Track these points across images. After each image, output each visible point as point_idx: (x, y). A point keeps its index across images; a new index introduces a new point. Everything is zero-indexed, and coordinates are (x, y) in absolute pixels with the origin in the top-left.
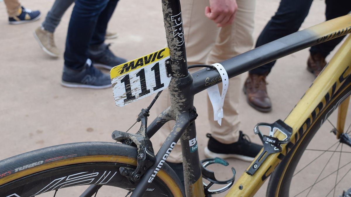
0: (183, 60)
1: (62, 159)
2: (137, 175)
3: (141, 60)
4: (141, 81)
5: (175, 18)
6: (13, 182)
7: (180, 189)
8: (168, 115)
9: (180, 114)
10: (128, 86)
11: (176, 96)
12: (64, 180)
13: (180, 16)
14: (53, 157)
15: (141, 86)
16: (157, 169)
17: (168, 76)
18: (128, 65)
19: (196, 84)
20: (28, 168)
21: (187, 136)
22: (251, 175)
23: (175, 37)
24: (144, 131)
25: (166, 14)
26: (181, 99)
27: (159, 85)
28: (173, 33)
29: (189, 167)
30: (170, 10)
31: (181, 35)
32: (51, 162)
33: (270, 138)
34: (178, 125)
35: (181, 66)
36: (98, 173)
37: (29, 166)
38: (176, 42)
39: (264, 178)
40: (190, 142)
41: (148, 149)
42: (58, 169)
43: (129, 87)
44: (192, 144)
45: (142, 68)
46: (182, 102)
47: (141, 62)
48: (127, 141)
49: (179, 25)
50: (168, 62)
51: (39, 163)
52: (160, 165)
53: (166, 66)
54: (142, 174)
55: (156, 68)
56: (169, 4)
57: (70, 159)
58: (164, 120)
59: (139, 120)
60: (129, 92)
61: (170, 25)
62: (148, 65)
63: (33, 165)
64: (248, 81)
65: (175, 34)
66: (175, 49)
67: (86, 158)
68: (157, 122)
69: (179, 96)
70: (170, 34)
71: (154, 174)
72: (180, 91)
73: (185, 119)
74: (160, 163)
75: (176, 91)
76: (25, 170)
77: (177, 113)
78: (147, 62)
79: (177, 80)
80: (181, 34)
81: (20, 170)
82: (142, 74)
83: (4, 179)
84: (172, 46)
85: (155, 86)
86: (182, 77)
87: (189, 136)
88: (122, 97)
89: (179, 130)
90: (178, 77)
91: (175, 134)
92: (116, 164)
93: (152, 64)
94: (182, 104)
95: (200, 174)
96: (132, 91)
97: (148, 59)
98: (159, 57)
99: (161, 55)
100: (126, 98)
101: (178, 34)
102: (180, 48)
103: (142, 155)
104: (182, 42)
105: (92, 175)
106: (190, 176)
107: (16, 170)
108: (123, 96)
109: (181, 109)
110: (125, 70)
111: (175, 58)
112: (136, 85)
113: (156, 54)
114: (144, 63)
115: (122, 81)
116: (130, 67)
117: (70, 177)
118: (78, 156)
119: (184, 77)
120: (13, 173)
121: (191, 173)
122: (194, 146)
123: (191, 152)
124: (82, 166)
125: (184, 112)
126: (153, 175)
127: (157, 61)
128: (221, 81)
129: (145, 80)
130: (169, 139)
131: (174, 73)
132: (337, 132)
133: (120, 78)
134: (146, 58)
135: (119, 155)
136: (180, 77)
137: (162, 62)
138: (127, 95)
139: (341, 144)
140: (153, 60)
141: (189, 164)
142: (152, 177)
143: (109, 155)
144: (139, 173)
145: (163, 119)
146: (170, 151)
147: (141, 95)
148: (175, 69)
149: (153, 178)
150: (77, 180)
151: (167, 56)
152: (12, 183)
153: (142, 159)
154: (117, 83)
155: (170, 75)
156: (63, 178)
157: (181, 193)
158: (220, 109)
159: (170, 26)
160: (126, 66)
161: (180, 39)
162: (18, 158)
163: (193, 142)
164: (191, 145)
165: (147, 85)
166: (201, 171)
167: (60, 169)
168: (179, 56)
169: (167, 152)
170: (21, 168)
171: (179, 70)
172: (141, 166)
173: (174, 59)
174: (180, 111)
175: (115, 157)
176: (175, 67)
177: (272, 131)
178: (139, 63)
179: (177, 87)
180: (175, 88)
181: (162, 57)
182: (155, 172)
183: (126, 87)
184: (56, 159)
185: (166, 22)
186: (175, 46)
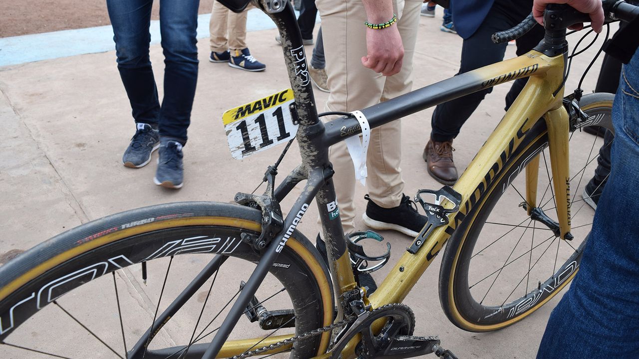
0: (309, 104)
1: (177, 218)
2: (261, 243)
3: (259, 103)
4: (261, 129)
5: (295, 52)
6: (120, 241)
7: (322, 268)
8: (299, 173)
9: (312, 170)
10: (245, 135)
11: (305, 148)
12: (179, 245)
13: (301, 50)
14: (165, 215)
15: (262, 135)
16: (286, 236)
17: (295, 124)
18: (244, 109)
19: (329, 135)
20: (136, 226)
21: (324, 198)
22: (414, 253)
23: (298, 75)
24: (271, 192)
25: (285, 48)
26: (312, 152)
27: (284, 134)
28: (294, 71)
29: (330, 239)
30: (289, 43)
31: (305, 73)
32: (163, 220)
33: (434, 206)
34: (310, 184)
35: (308, 111)
36: (220, 239)
37: (138, 223)
38: (300, 82)
39: (430, 257)
40: (328, 205)
41: (275, 212)
42: (172, 230)
43: (247, 136)
44: (331, 208)
45: (260, 112)
46: (314, 156)
47: (259, 105)
48: (252, 204)
49: (301, 60)
50: (292, 106)
51: (149, 220)
52: (290, 231)
53: (291, 111)
54: (268, 242)
55: (278, 113)
56: (287, 36)
57: (185, 218)
58: (295, 180)
59: (265, 180)
60: (247, 141)
61: (291, 61)
62: (268, 109)
63: (143, 221)
64: (430, 146)
65: (297, 72)
66: (299, 90)
67: (204, 218)
68: (288, 181)
69: (309, 148)
70: (292, 71)
71: (283, 241)
72: (309, 142)
73: (318, 176)
74: (290, 229)
75: (305, 142)
76: (134, 227)
77: (310, 169)
78: (267, 106)
79: (305, 128)
80: (305, 71)
81: (127, 227)
82: (261, 120)
83: (109, 236)
84: (295, 87)
85: (279, 135)
86: (311, 124)
87: (326, 198)
88: (239, 148)
89: (311, 189)
90: (306, 124)
91: (307, 194)
92: (241, 229)
93: (273, 109)
94: (313, 158)
95: (346, 248)
96: (251, 141)
97: (267, 101)
98: (281, 100)
99: (283, 98)
100: (244, 149)
101: (301, 72)
102: (305, 89)
103: (266, 219)
104: (308, 82)
105: (213, 241)
106: (333, 250)
107: (123, 226)
108: (241, 147)
109: (313, 164)
110: (240, 115)
111: (301, 101)
112: (255, 133)
113: (277, 96)
114: (263, 106)
115: (238, 128)
116: (246, 111)
117: (186, 241)
118: (195, 216)
119: (314, 124)
120: (120, 230)
121: (334, 245)
122: (334, 211)
123: (331, 219)
124: (201, 229)
125: (317, 167)
126: (281, 243)
127: (278, 105)
128: (361, 131)
129: (265, 128)
130: (299, 200)
131: (301, 120)
132: (527, 206)
133: (235, 124)
134: (265, 100)
135: (244, 219)
136: (308, 125)
137: (285, 107)
138: (245, 145)
139: (533, 221)
140: (274, 103)
141: (330, 235)
142: (281, 245)
143: (232, 217)
144: (265, 239)
145: (294, 178)
146: (301, 215)
147: (262, 145)
148: (302, 114)
149: (282, 247)
150: (194, 245)
151: (290, 99)
152: (118, 243)
153: (267, 223)
154: (231, 130)
155: (296, 122)
156: (178, 241)
157: (324, 274)
158: (362, 166)
159: (291, 63)
160: (241, 110)
161: (304, 78)
162: (125, 214)
163: (332, 207)
164: (329, 210)
165: (269, 134)
166: (347, 245)
167: (174, 230)
168: (305, 99)
169: (298, 215)
170: (129, 224)
171: (306, 115)
172: (266, 232)
173: (300, 103)
174: (312, 167)
175: (240, 220)
176: (301, 112)
177: (438, 199)
178: (257, 106)
179: (306, 136)
180: (303, 137)
181: (285, 99)
182: (284, 239)
183: (243, 135)
184: (169, 217)
185: (286, 58)
186: (298, 87)
